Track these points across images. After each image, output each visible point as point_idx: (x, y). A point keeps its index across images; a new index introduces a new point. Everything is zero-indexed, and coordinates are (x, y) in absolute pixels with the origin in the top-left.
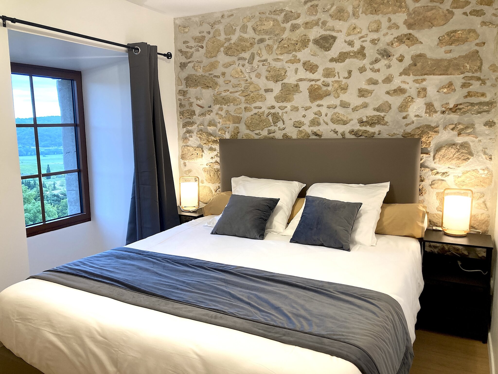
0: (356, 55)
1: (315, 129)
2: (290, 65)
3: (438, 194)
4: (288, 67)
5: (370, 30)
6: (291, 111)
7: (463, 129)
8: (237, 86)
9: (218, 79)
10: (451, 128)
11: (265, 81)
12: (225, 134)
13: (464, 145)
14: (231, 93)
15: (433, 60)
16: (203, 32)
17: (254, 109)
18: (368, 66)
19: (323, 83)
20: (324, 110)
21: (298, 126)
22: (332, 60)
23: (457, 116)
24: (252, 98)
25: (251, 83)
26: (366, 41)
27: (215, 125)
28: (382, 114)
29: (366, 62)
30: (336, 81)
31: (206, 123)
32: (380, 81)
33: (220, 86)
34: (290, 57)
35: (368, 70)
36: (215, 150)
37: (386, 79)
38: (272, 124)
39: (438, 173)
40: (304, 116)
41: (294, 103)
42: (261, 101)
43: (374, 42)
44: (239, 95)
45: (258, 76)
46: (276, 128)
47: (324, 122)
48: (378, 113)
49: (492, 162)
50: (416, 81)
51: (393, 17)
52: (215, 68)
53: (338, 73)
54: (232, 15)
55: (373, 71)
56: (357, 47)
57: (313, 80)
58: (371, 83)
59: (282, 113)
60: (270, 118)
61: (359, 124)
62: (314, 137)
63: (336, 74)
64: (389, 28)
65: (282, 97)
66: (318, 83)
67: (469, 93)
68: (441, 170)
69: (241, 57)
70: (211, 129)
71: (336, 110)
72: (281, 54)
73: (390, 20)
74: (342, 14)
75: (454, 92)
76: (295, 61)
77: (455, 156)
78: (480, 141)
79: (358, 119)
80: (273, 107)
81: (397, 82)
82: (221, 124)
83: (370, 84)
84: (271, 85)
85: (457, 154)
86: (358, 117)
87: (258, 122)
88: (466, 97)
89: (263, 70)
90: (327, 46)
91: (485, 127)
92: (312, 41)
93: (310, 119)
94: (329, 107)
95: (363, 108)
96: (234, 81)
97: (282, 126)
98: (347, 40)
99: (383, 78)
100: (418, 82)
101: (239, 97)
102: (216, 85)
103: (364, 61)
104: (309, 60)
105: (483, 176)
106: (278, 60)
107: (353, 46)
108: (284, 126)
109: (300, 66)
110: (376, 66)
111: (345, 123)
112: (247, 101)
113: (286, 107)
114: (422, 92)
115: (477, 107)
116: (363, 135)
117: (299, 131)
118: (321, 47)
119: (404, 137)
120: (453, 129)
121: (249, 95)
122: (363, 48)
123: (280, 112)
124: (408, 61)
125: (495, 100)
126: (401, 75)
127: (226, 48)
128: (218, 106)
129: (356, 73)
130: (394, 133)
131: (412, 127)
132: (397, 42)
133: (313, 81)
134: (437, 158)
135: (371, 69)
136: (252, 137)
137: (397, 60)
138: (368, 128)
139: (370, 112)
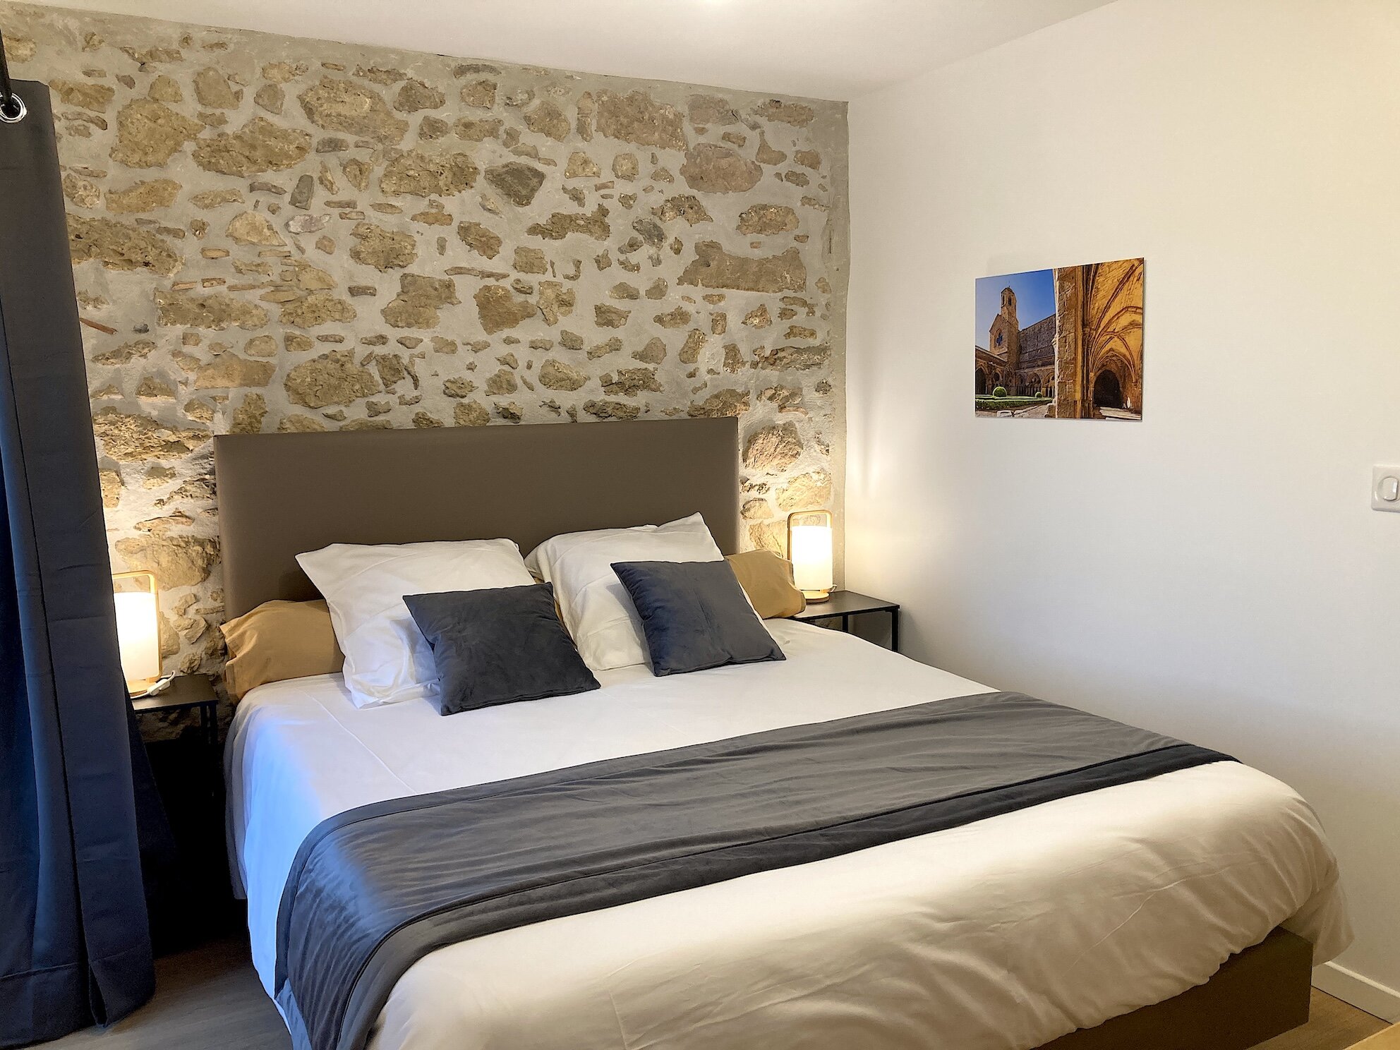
0: (589, 226)
1: (504, 401)
2: (421, 226)
3: (752, 527)
4: (418, 232)
5: (620, 174)
6: (437, 351)
7: (787, 398)
8: (254, 268)
9: (178, 242)
10: (769, 396)
11: (349, 263)
12: (211, 419)
13: (788, 429)
14: (231, 288)
15: (734, 258)
16: (102, 74)
17: (317, 343)
18: (614, 256)
19: (517, 283)
20: (522, 354)
21: (459, 392)
22: (535, 230)
23: (777, 373)
24: (313, 309)
25: (304, 267)
26: (611, 197)
27: (170, 391)
28: (651, 367)
29: (610, 245)
30: (550, 284)
31: (130, 385)
32: (642, 293)
33: (183, 264)
34: (422, 205)
35: (615, 264)
36: (173, 475)
37: (654, 288)
38: (382, 387)
39: (752, 487)
40: (471, 367)
41: (438, 331)
42: (340, 320)
43: (627, 201)
44: (262, 298)
45: (325, 245)
46: (393, 400)
47: (525, 382)
48: (643, 365)
49: (829, 458)
50: (707, 298)
51: (659, 153)
52: (161, 203)
53: (552, 264)
54: (222, 45)
55: (625, 268)
56: (590, 209)
57: (490, 275)
58: (625, 295)
59: (412, 356)
60: (373, 369)
61: (603, 389)
62: (501, 422)
63: (548, 266)
64: (655, 176)
65: (407, 311)
66: (502, 283)
67: (791, 328)
68: (756, 480)
69: (266, 184)
70: (151, 405)
71: (551, 355)
72: (397, 193)
73: (654, 159)
74: (555, 121)
75: (770, 325)
76: (438, 218)
77: (778, 449)
78: (810, 419)
79: (600, 378)
80: (382, 339)
81: (675, 297)
82: (191, 389)
83: (624, 298)
84: (367, 275)
85: (781, 446)
86: (600, 373)
87: (334, 381)
88: (788, 335)
89: (342, 231)
90: (524, 192)
91: (817, 394)
92: (483, 174)
93: (488, 376)
94: (534, 346)
95: (611, 351)
96: (239, 254)
97: (411, 393)
98: (570, 187)
99: (649, 285)
100: (713, 301)
101: (258, 302)
102: (171, 260)
103: (606, 243)
104: (478, 222)
105: (819, 484)
106: (389, 210)
107: (582, 204)
108: (416, 393)
109: (450, 233)
110: (634, 258)
111: (574, 385)
112: (291, 318)
113: (422, 341)
114: (719, 322)
115: (806, 356)
116: (614, 414)
117: (462, 405)
118: (509, 195)
119: (692, 416)
120: (771, 398)
121: (300, 300)
122: (603, 212)
123: (405, 355)
124: (689, 255)
125: (829, 344)
126: (681, 281)
127: (208, 146)
128: (180, 329)
129: (589, 268)
130: (675, 409)
131: (705, 394)
132: (672, 209)
133: (492, 279)
134: (751, 456)
135: (621, 263)
136: (316, 427)
137: (671, 248)
138: (622, 398)
139: (624, 362)
